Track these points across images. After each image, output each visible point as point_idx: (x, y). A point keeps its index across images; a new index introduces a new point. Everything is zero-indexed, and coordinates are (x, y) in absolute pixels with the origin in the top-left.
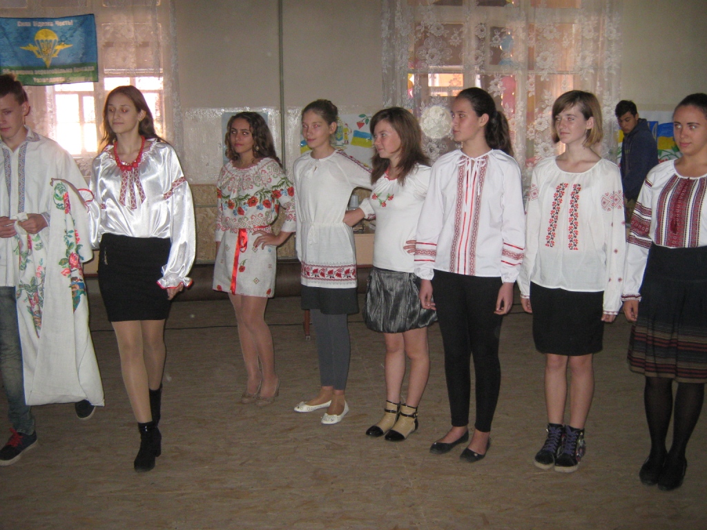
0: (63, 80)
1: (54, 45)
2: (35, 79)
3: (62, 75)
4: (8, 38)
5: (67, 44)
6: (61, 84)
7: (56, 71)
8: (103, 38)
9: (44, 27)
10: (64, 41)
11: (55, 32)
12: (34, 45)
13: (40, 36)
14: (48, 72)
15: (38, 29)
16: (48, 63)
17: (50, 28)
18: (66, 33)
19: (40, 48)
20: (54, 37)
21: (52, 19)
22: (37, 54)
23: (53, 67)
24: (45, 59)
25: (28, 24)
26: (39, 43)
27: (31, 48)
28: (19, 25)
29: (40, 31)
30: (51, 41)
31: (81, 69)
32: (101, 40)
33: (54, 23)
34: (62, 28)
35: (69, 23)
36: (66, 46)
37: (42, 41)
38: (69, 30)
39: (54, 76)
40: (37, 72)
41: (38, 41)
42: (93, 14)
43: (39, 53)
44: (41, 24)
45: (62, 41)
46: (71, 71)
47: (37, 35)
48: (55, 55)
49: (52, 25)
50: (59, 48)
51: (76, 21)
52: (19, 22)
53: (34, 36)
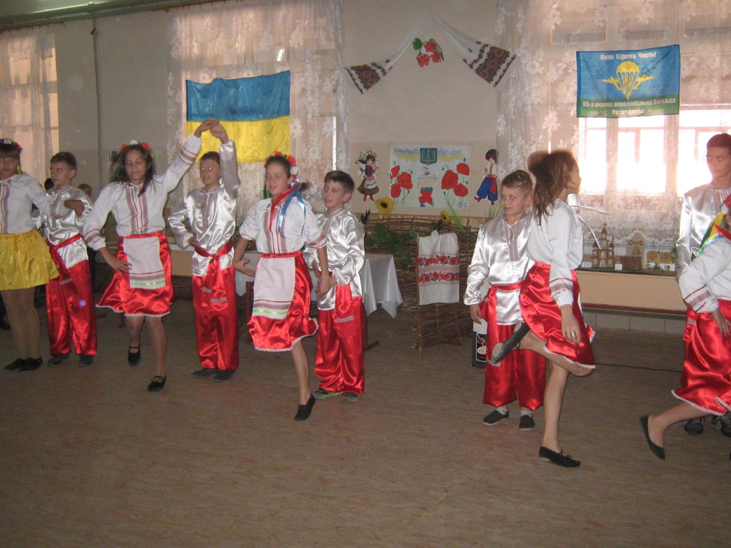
0: (642, 112)
1: (635, 77)
2: (613, 111)
3: (642, 107)
4: (590, 71)
5: (649, 76)
6: (639, 116)
7: (635, 104)
8: (687, 69)
9: (627, 60)
10: (646, 73)
11: (637, 64)
12: (615, 77)
13: (622, 68)
14: (628, 104)
15: (620, 61)
16: (628, 95)
17: (632, 60)
18: (648, 64)
19: (621, 81)
20: (635, 69)
21: (636, 52)
22: (617, 86)
23: (632, 99)
24: (624, 92)
25: (611, 57)
26: (620, 76)
27: (612, 80)
28: (602, 59)
29: (623, 64)
30: (632, 73)
31: (662, 102)
32: (685, 71)
33: (637, 55)
34: (644, 60)
35: (652, 55)
36: (648, 78)
37: (623, 73)
38: (652, 61)
39: (633, 108)
40: (616, 104)
41: (619, 73)
42: (678, 45)
43: (619, 86)
44: (624, 57)
45: (643, 73)
46: (651, 103)
47: (619, 67)
48: (636, 88)
49: (635, 57)
50: (640, 80)
51: (659, 53)
52: (602, 55)
53: (616, 69)
